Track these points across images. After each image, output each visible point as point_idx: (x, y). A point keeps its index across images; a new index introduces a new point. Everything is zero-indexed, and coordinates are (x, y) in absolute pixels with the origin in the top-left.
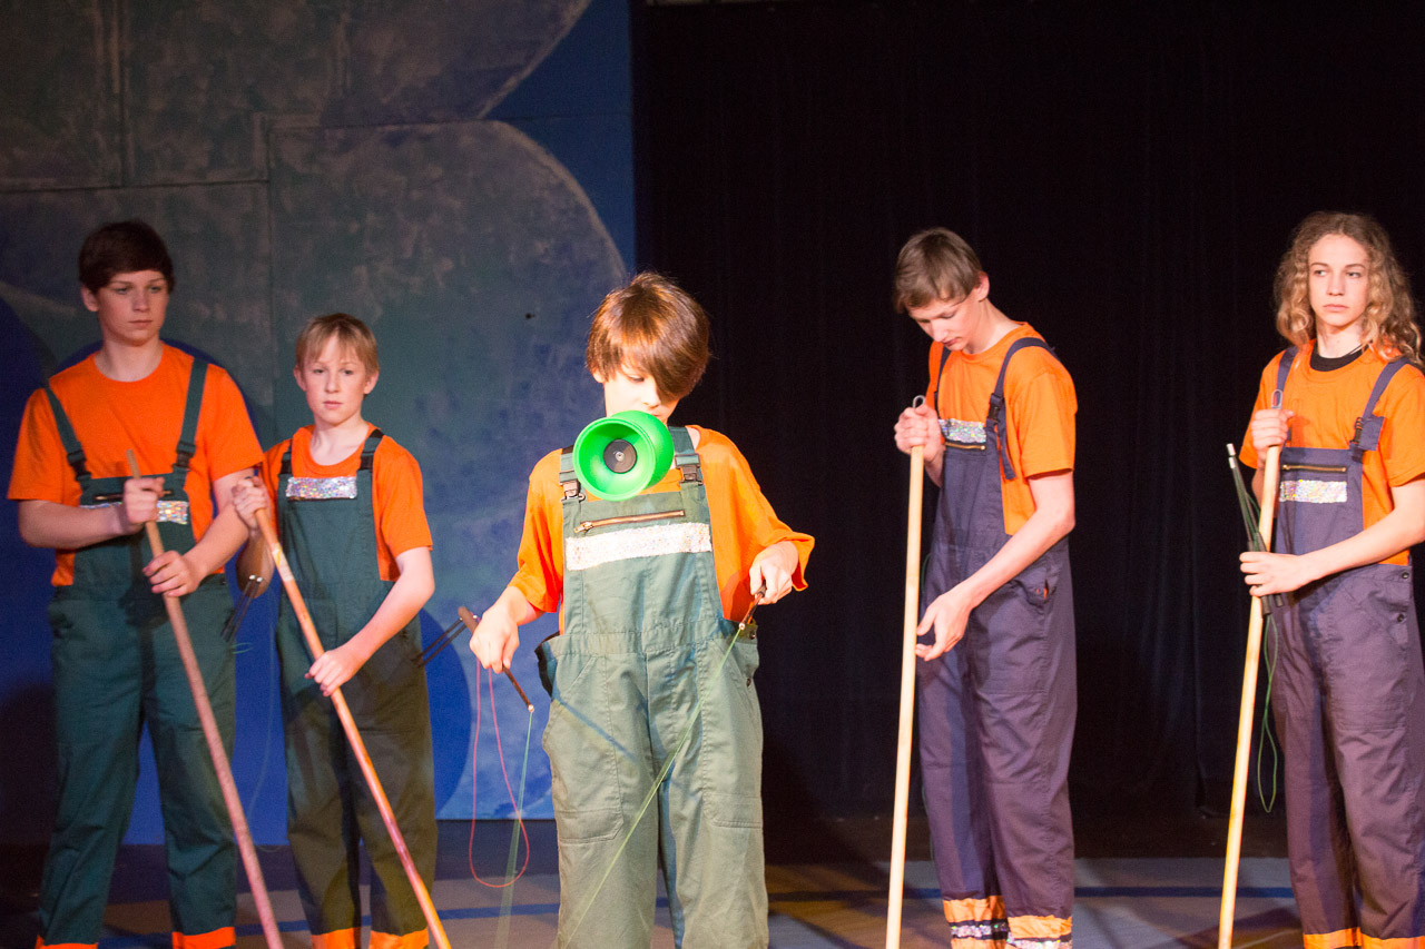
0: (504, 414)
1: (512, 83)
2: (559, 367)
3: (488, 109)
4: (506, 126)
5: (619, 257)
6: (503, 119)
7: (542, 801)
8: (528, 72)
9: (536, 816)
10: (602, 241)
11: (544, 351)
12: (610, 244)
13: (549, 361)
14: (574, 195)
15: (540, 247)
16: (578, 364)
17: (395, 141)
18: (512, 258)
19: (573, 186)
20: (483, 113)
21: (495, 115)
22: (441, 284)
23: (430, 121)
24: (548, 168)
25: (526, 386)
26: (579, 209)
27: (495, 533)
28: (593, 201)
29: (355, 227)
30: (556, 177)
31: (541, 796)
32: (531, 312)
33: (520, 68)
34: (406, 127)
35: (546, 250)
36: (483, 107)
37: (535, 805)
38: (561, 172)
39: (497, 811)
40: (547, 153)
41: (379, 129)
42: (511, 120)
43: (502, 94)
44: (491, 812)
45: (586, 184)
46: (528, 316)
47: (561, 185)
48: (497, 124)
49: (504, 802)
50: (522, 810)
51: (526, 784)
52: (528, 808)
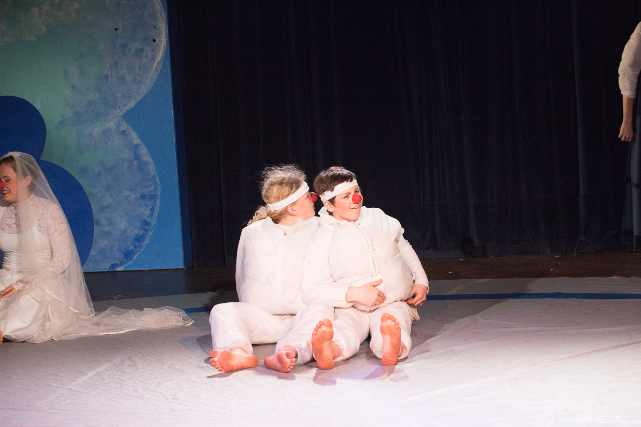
0: (106, 77)
2: (132, 53)
7: (132, 261)
9: (127, 270)
11: (124, 46)
13: (127, 50)
16: (140, 51)
22: (74, 15)
25: (116, 63)
27: (104, 134)
31: (131, 259)
32: (118, 28)
37: (128, 264)
39: (110, 267)
44: (108, 268)
46: (116, 29)
49: (114, 263)
50: (122, 267)
51: (124, 254)
52: (125, 265)
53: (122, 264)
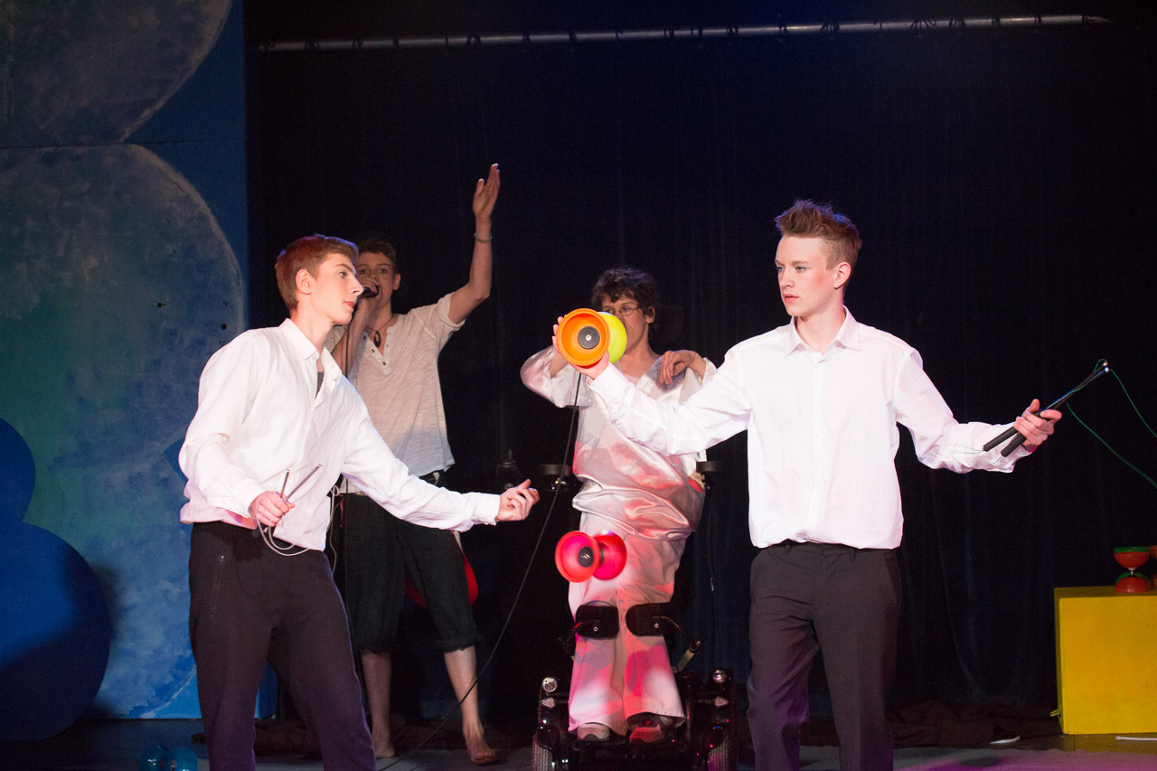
0: (139, 386)
1: (147, 113)
2: (185, 347)
3: (127, 135)
4: (142, 148)
5: (234, 258)
6: (140, 143)
7: (169, 703)
8: (160, 104)
9: (162, 717)
10: (222, 244)
11: (173, 333)
12: (227, 246)
13: (177, 341)
14: (198, 206)
15: (169, 248)
16: (200, 344)
17: (50, 160)
18: (146, 257)
19: (198, 198)
20: (122, 139)
21: (132, 140)
22: (88, 278)
23: (80, 144)
24: (177, 184)
25: (157, 363)
26: (202, 218)
27: (131, 483)
28: (213, 212)
29: (16, 230)
30: (184, 191)
31: (167, 701)
32: (163, 303)
33: (154, 101)
34: (61, 149)
35: (175, 251)
36: (125, 132)
37: (162, 707)
38: (188, 188)
39: (132, 712)
40: (176, 171)
41: (38, 150)
42: (146, 144)
43: (139, 122)
44: (128, 712)
45: (207, 196)
46: (160, 305)
47: (187, 198)
48: (134, 147)
49: (138, 705)
50: (152, 712)
51: (156, 690)
52: (158, 709)
53: (151, 706)
